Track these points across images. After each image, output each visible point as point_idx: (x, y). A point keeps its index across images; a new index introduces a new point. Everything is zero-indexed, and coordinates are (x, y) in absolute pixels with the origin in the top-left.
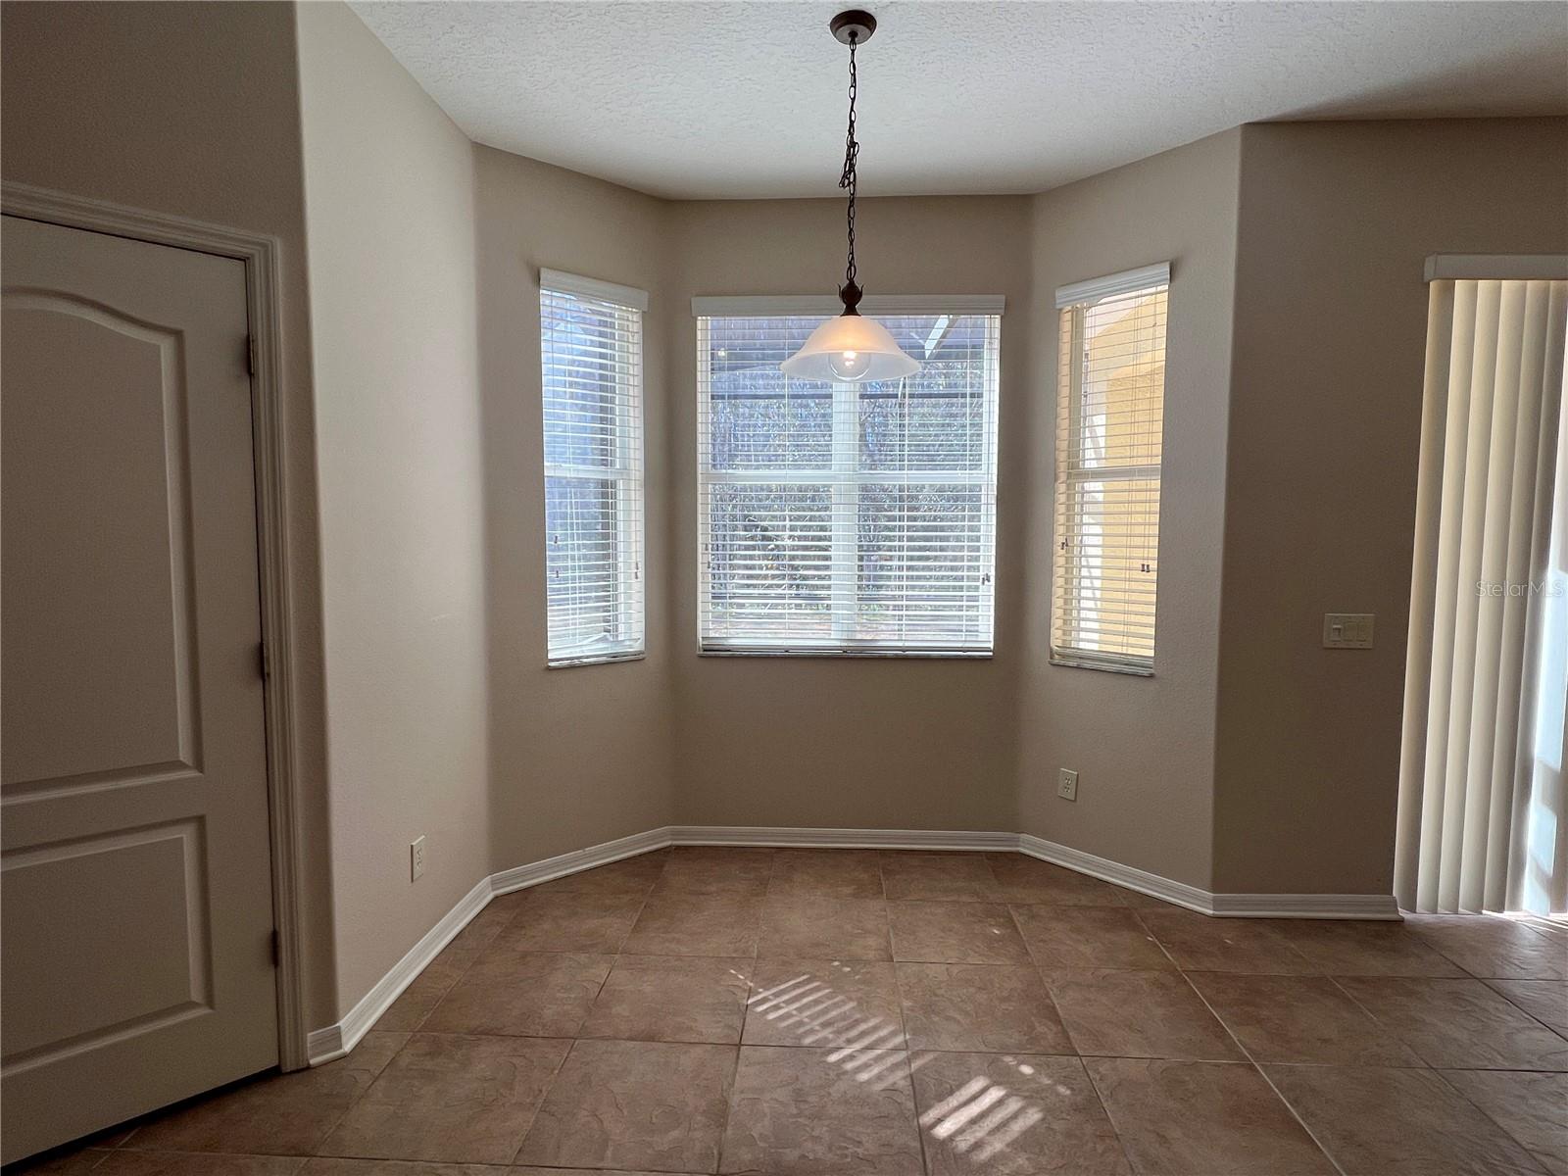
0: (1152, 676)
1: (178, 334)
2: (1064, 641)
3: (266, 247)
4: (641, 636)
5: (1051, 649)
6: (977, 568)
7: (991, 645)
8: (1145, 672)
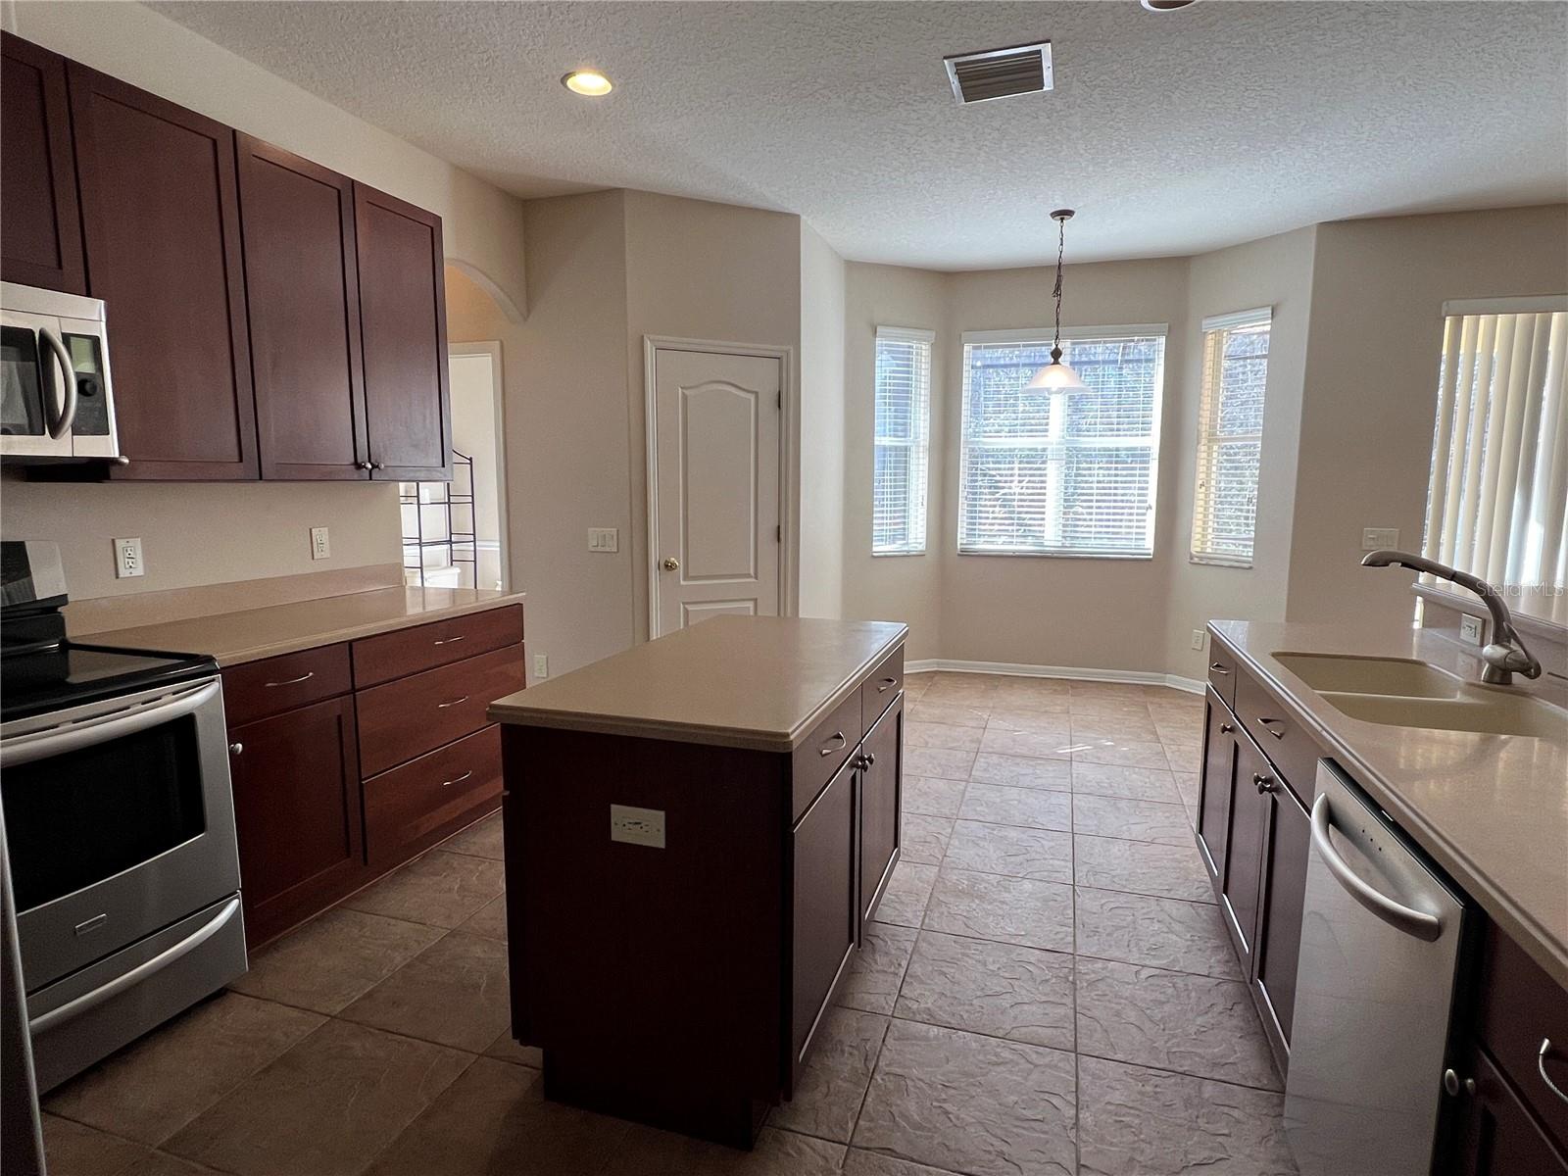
0: (1251, 568)
1: (756, 393)
2: (1202, 548)
3: (788, 353)
4: (924, 541)
5: (1191, 553)
6: (1146, 501)
7: (1151, 552)
8: (1246, 565)
